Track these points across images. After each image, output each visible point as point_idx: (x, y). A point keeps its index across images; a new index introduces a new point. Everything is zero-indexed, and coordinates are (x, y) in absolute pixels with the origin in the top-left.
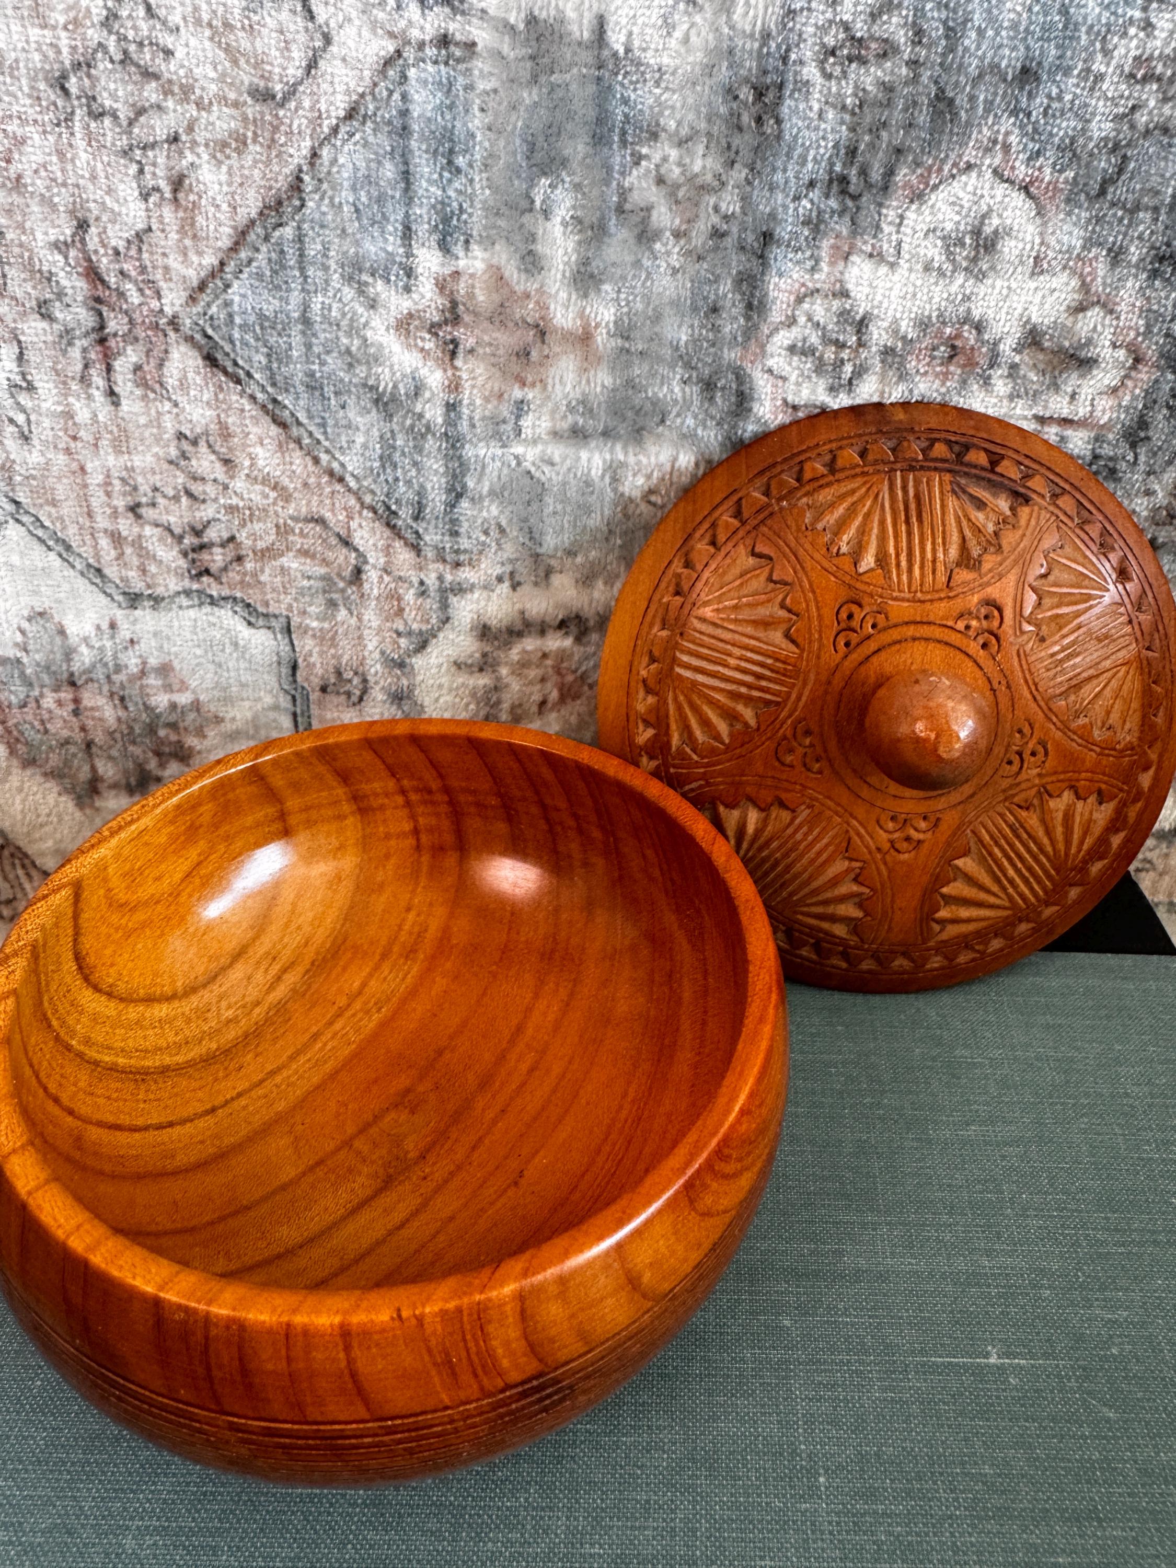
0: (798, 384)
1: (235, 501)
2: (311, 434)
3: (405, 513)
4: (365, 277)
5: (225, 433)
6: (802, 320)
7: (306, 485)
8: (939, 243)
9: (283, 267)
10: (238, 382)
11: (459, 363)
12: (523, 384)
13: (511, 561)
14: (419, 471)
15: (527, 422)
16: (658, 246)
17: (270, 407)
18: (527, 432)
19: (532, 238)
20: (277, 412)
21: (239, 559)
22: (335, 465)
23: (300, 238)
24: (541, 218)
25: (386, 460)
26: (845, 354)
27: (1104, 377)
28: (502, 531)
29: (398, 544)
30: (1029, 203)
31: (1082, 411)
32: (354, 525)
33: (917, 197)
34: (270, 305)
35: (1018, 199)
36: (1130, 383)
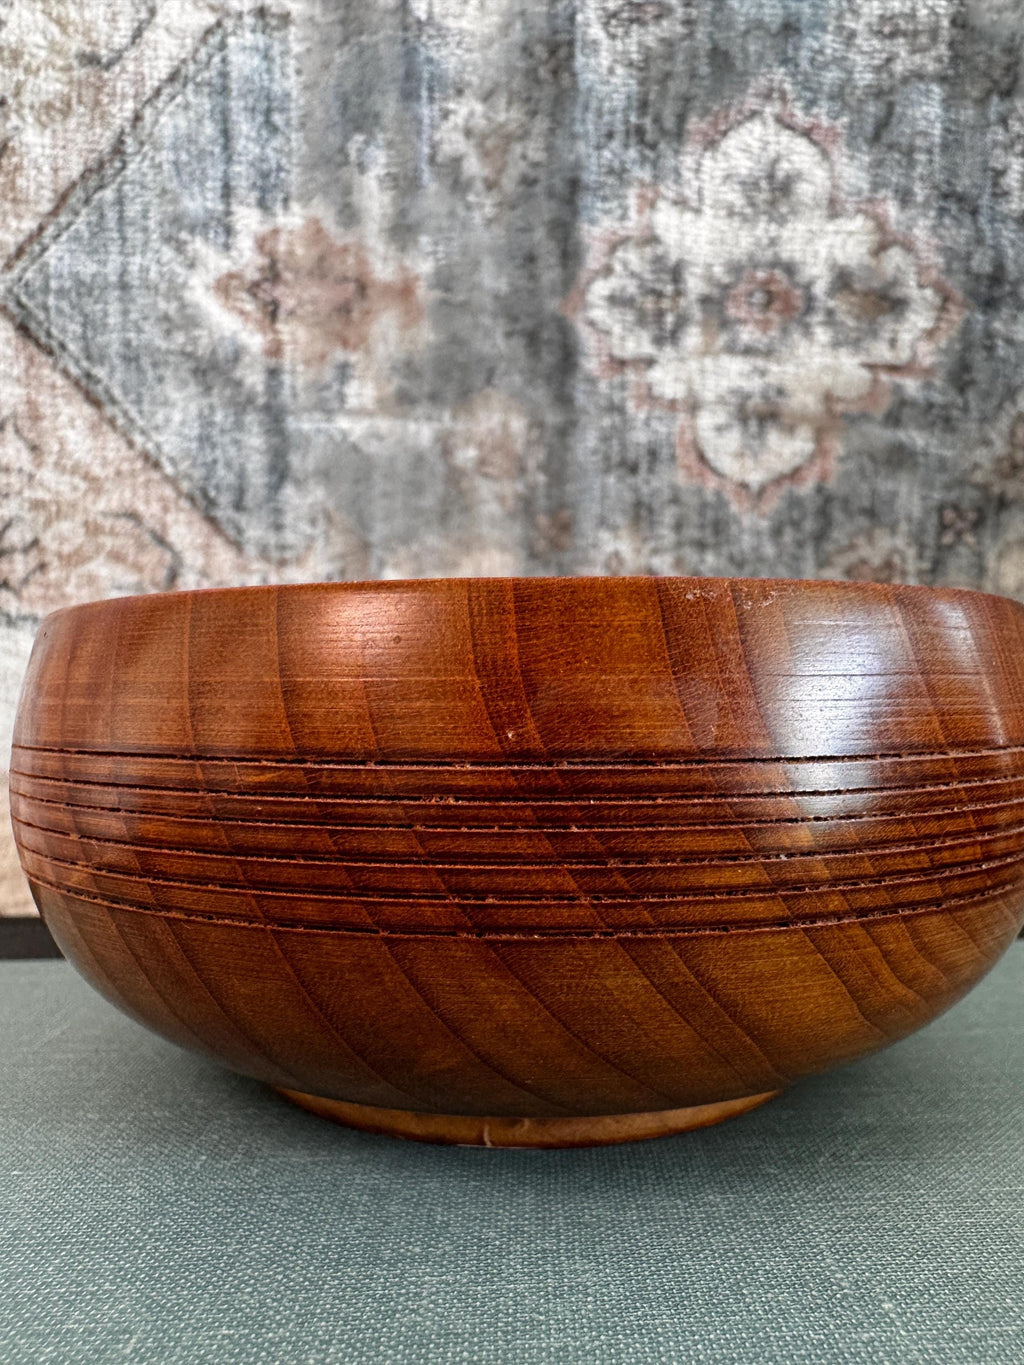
0: (623, 339)
1: (41, 494)
2: (125, 413)
3: (225, 499)
4: (184, 235)
5: (36, 417)
6: (618, 267)
7: (118, 473)
8: (737, 187)
9: (103, 230)
10: (50, 353)
11: (280, 326)
12: (345, 343)
13: (342, 556)
14: (239, 449)
15: (352, 389)
16: (471, 198)
17: (84, 382)
18: (352, 402)
19: (347, 191)
20: (92, 387)
21: (42, 567)
22: (150, 446)
23: (120, 201)
24: (356, 170)
25: (204, 440)
26: (666, 304)
27: (919, 320)
28: (329, 518)
29: (218, 542)
30: (812, 150)
31: (904, 355)
32: (170, 518)
33: (711, 144)
34: (88, 268)
35: (801, 145)
36: (943, 325)
